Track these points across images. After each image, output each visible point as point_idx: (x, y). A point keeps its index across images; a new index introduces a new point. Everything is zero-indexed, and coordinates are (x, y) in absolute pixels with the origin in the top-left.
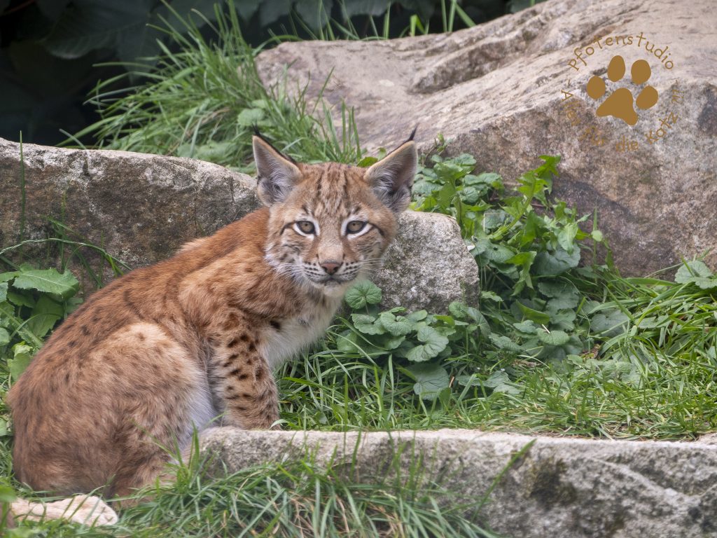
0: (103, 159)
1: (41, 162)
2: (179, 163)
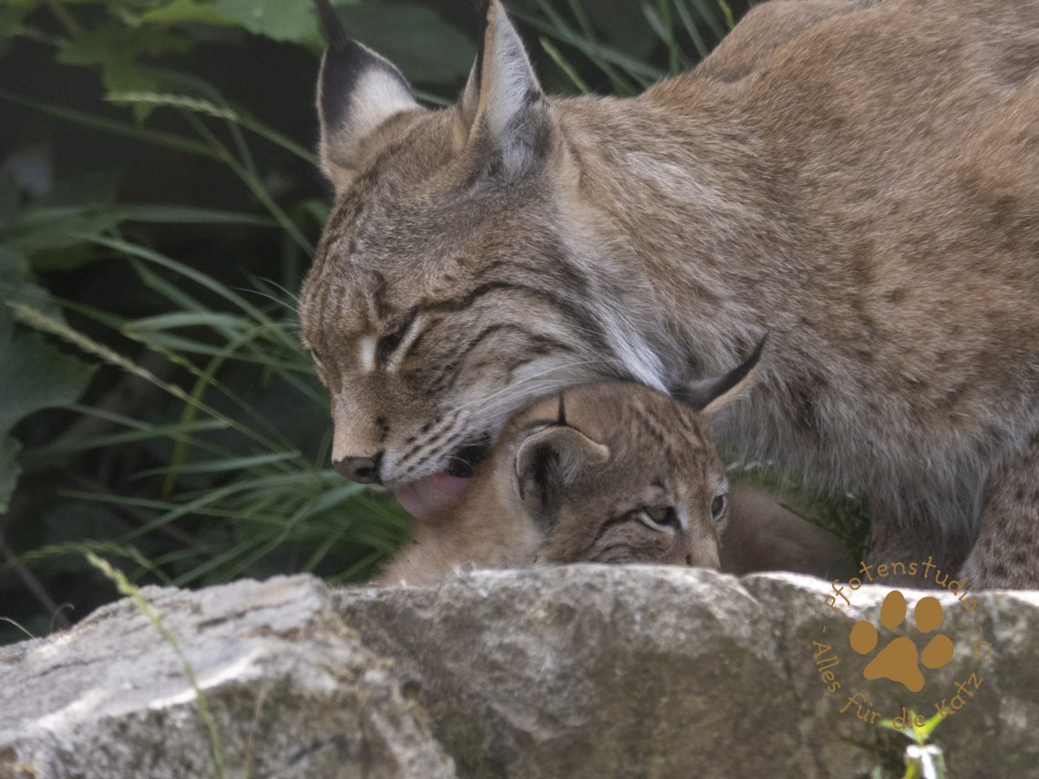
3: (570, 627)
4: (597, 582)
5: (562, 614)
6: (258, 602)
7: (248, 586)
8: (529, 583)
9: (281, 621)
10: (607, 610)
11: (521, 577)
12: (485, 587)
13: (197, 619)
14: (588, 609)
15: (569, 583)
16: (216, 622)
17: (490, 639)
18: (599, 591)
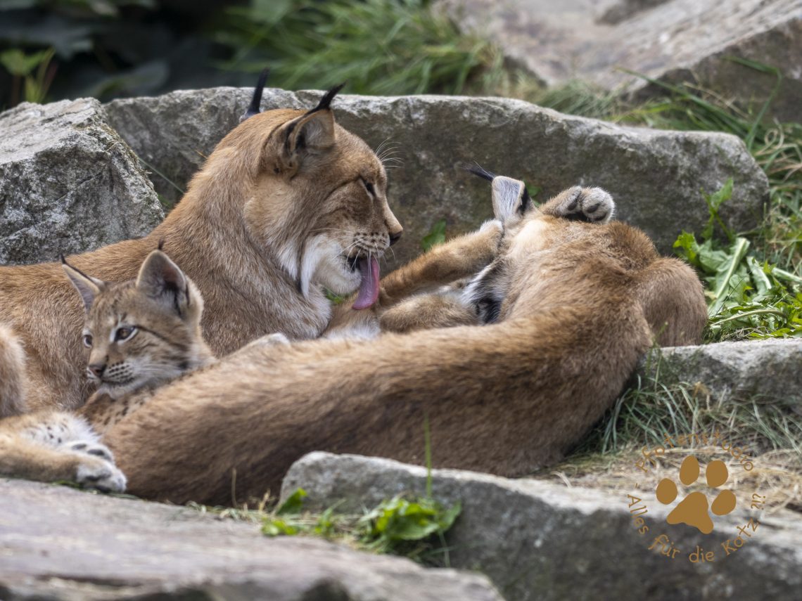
0: (423, 104)
1: (367, 111)
2: (495, 103)
3: (216, 116)
4: (228, 95)
5: (212, 110)
6: (69, 110)
7: (66, 103)
8: (199, 96)
9: (77, 119)
10: (232, 109)
11: (195, 94)
12: (178, 97)
13: (43, 118)
14: (224, 108)
15: (216, 95)
16: (50, 120)
17: (180, 122)
18: (229, 99)
